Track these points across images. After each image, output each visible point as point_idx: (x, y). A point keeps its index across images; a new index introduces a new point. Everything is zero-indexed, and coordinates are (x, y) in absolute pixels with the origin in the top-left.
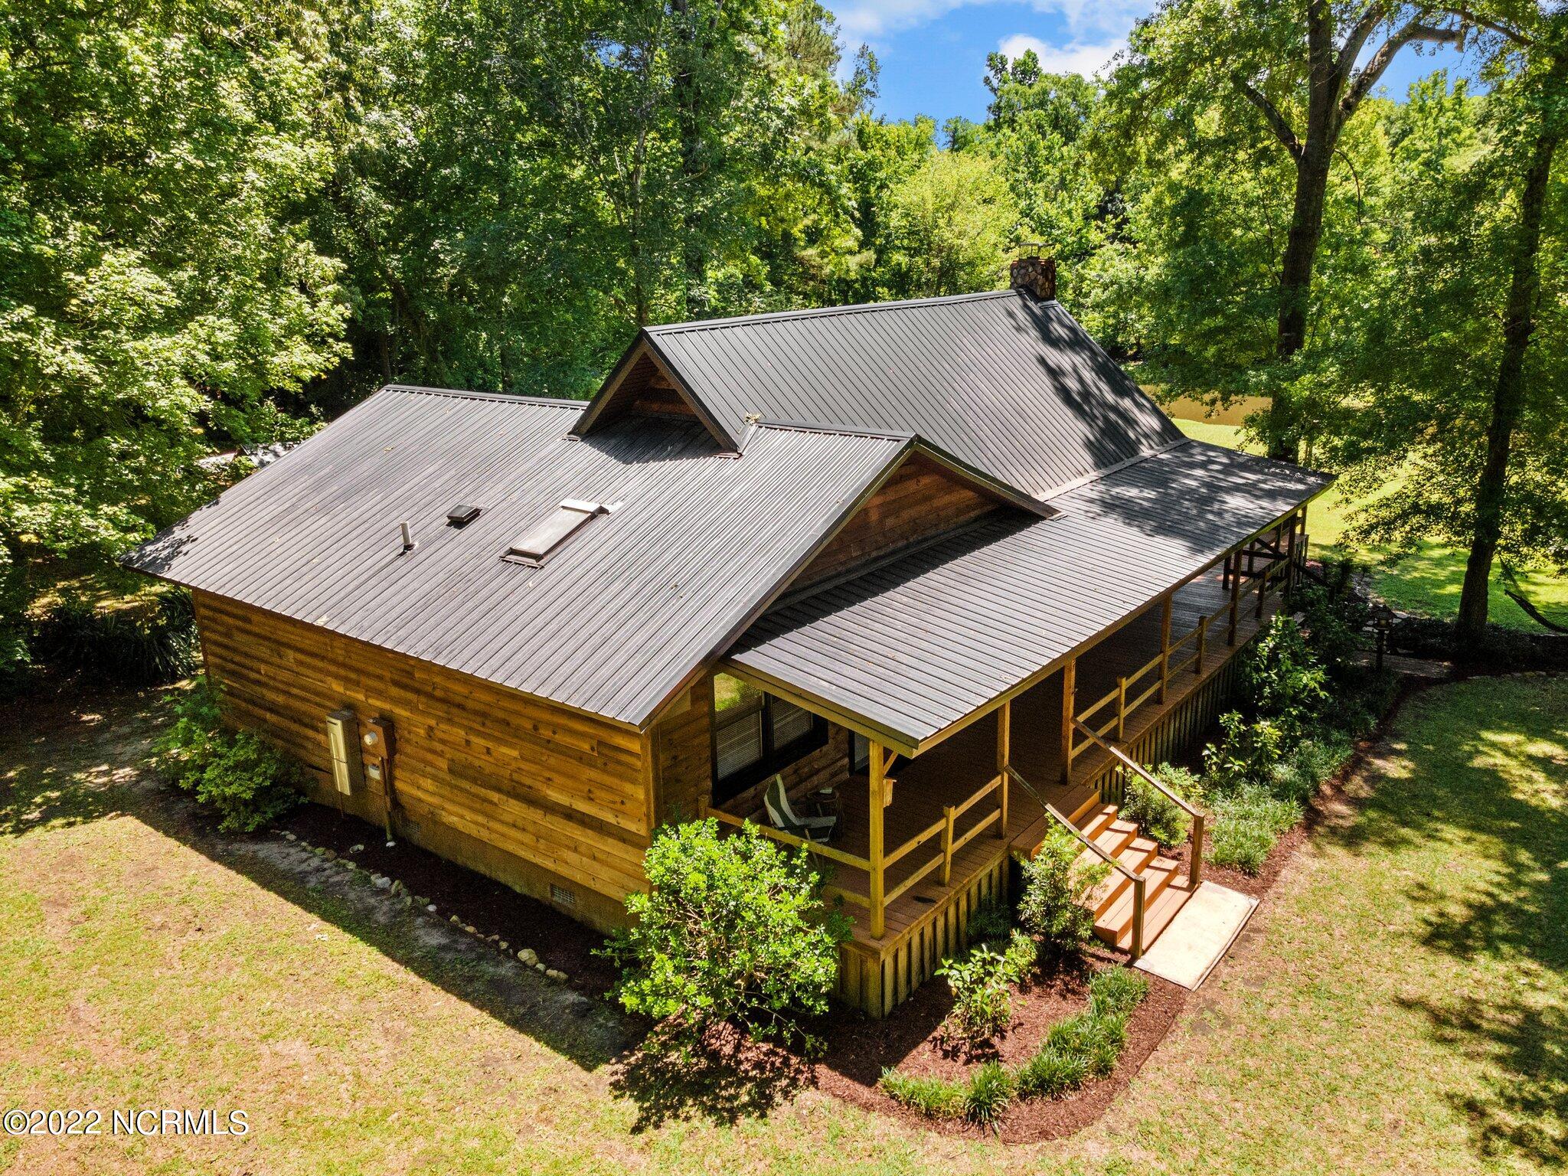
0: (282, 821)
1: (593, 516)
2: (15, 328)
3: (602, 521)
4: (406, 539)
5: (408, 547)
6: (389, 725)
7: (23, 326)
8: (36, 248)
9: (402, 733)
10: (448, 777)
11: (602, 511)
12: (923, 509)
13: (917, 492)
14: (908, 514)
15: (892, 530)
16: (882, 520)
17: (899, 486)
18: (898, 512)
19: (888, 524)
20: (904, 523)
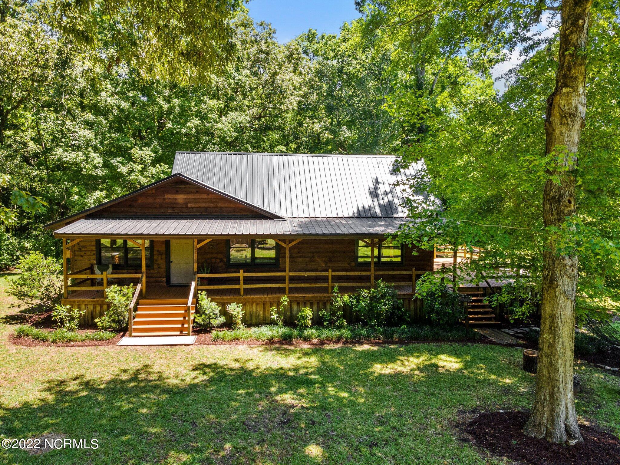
12: (212, 205)
13: (207, 199)
14: (202, 205)
15: (192, 208)
16: (186, 204)
17: (196, 194)
18: (196, 203)
19: (189, 205)
20: (200, 207)
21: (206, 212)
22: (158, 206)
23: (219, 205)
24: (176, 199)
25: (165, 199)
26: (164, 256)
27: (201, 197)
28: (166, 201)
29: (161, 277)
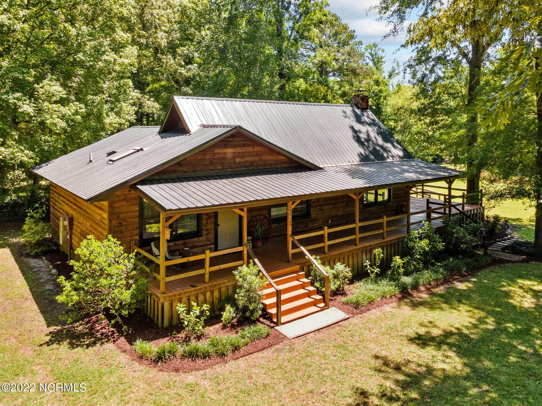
0: (45, 253)
1: (138, 151)
2: (14, 98)
3: (140, 152)
4: (90, 159)
5: (91, 161)
6: (71, 220)
7: (18, 99)
8: (27, 78)
9: (75, 222)
10: (79, 236)
11: (142, 149)
12: (257, 159)
13: (253, 152)
14: (248, 159)
15: (240, 163)
16: (234, 158)
17: (243, 148)
18: (242, 157)
19: (237, 160)
20: (246, 161)
21: (252, 166)
22: (208, 163)
23: (263, 158)
24: (225, 154)
25: (214, 154)
26: (213, 220)
27: (247, 151)
28: (217, 156)
29: (209, 245)
